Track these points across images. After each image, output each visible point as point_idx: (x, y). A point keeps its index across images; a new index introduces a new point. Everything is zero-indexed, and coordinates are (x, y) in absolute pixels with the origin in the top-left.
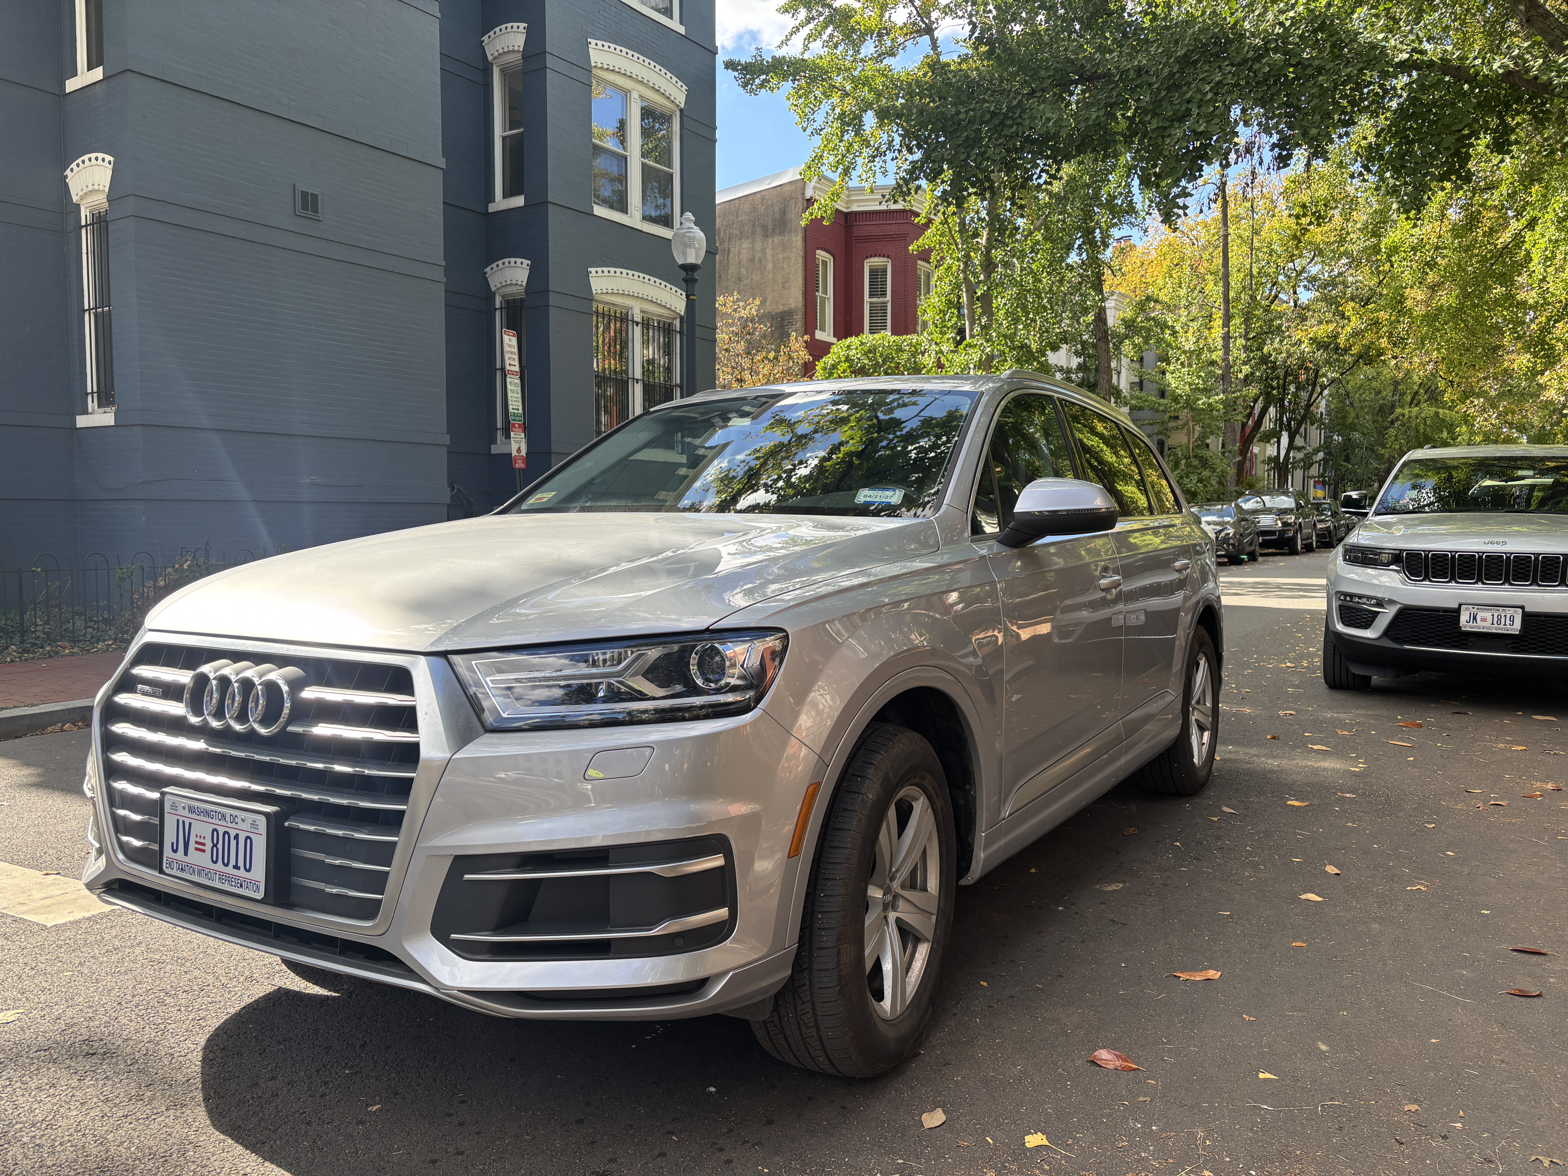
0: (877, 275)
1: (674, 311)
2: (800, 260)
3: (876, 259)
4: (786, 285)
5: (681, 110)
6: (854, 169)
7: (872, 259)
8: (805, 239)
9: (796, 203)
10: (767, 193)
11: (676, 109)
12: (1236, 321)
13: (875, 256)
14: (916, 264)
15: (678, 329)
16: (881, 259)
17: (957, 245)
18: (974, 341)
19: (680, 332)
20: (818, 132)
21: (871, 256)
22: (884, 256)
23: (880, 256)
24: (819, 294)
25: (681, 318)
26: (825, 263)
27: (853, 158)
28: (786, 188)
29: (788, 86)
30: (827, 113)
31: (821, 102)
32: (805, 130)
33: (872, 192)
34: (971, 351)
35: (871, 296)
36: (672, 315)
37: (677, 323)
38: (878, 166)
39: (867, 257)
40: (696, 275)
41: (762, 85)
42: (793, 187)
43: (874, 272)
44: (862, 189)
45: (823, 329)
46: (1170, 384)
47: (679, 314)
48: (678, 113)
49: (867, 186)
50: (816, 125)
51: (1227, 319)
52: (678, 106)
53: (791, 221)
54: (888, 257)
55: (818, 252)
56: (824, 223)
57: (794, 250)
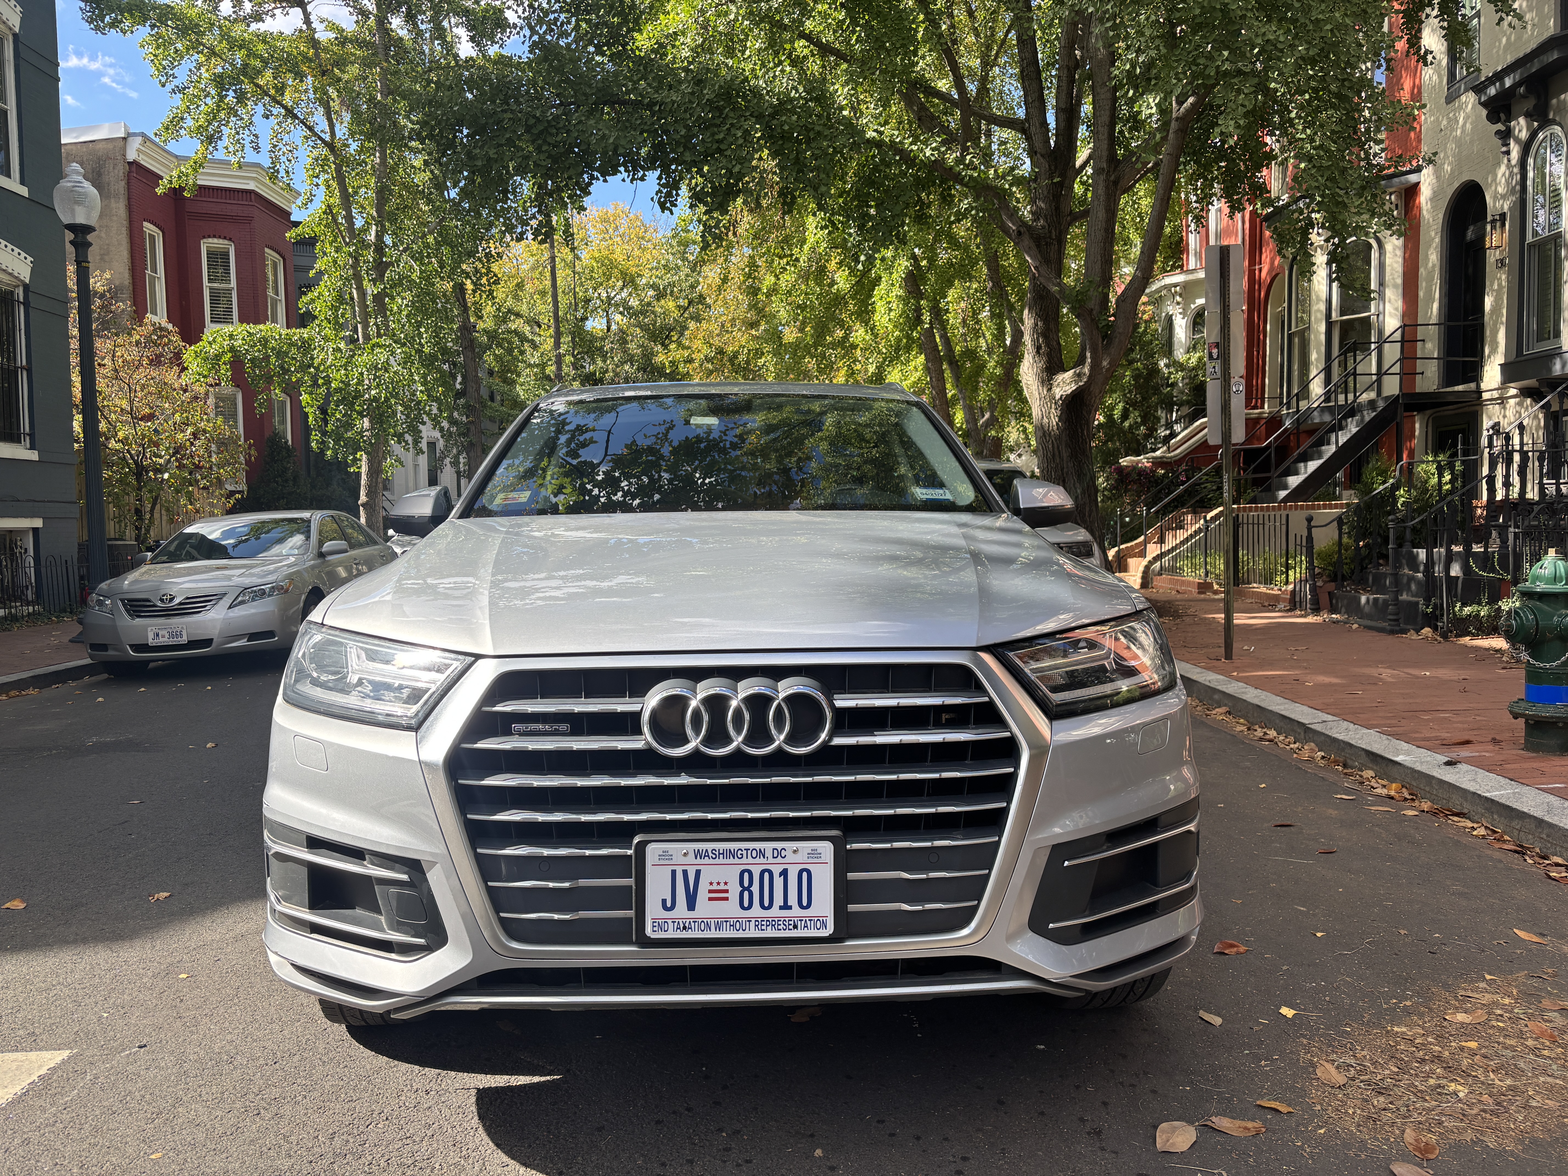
0: (218, 259)
1: (16, 278)
2: (124, 231)
3: (216, 240)
4: (106, 258)
5: (15, 35)
6: (220, 138)
7: (210, 240)
8: (130, 208)
9: (115, 165)
10: (73, 147)
11: (8, 32)
12: (566, 339)
13: (214, 236)
14: (264, 252)
15: (21, 300)
16: (221, 241)
17: (343, 238)
18: (381, 341)
19: (24, 304)
20: (181, 90)
21: (209, 237)
22: (225, 238)
23: (220, 237)
24: (148, 272)
25: (26, 287)
26: (152, 238)
27: (219, 127)
28: (100, 146)
29: (143, 32)
30: (190, 70)
31: (182, 57)
32: (163, 86)
33: (240, 167)
34: (377, 350)
35: (210, 280)
36: (15, 282)
37: (20, 291)
38: (248, 139)
39: (204, 237)
40: (90, 238)
41: (113, 25)
42: (110, 146)
43: (212, 255)
44: (228, 163)
45: (155, 313)
46: (518, 395)
47: (22, 281)
48: (11, 38)
49: (233, 159)
50: (176, 82)
51: (558, 335)
52: (10, 29)
53: (109, 184)
54: (230, 239)
55: (145, 224)
56: (185, 194)
57: (115, 218)
